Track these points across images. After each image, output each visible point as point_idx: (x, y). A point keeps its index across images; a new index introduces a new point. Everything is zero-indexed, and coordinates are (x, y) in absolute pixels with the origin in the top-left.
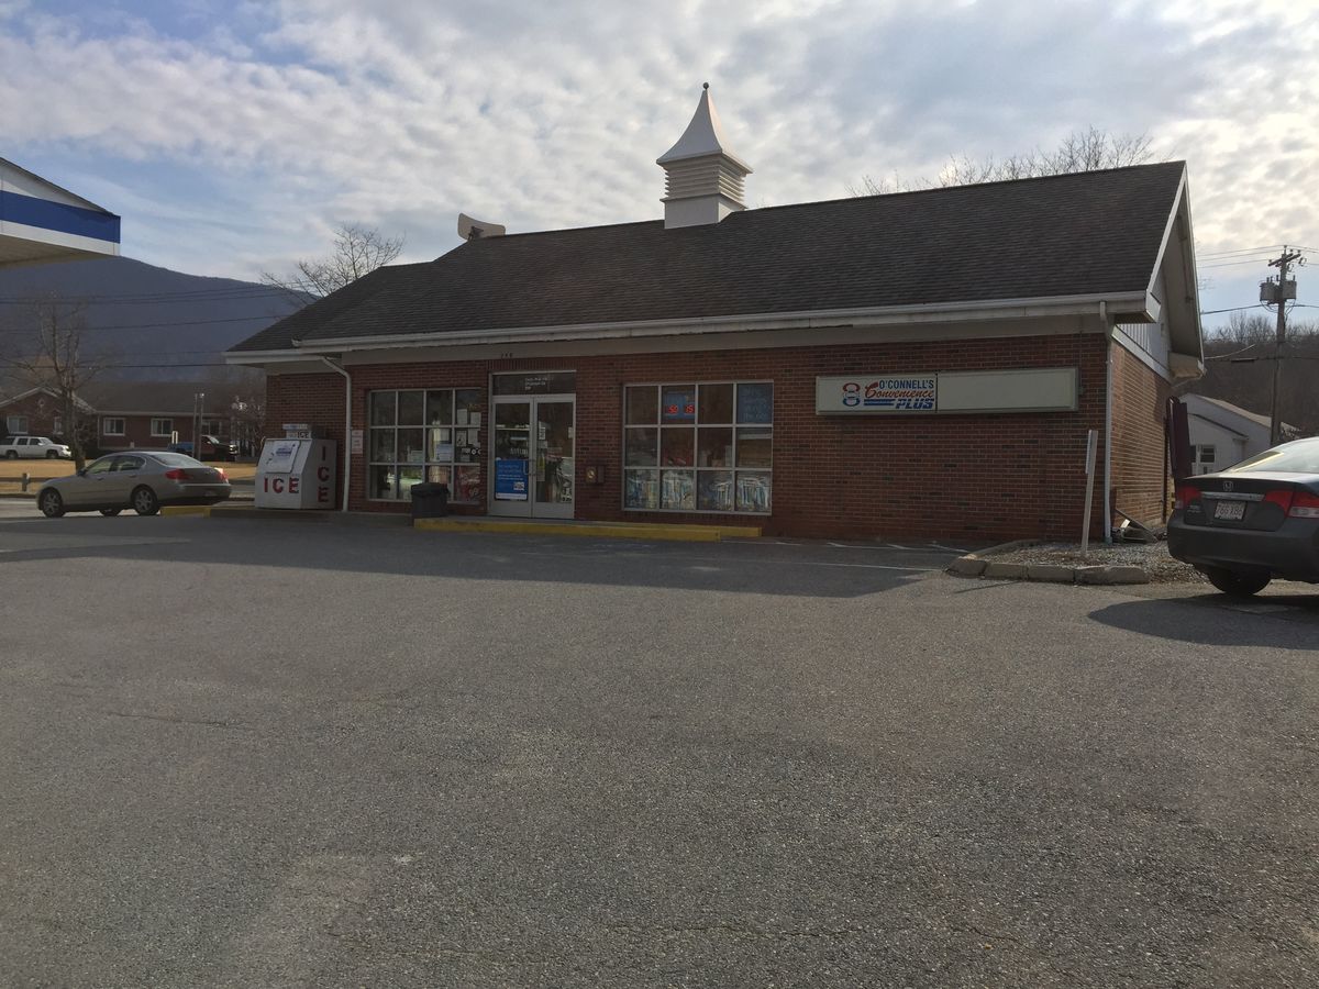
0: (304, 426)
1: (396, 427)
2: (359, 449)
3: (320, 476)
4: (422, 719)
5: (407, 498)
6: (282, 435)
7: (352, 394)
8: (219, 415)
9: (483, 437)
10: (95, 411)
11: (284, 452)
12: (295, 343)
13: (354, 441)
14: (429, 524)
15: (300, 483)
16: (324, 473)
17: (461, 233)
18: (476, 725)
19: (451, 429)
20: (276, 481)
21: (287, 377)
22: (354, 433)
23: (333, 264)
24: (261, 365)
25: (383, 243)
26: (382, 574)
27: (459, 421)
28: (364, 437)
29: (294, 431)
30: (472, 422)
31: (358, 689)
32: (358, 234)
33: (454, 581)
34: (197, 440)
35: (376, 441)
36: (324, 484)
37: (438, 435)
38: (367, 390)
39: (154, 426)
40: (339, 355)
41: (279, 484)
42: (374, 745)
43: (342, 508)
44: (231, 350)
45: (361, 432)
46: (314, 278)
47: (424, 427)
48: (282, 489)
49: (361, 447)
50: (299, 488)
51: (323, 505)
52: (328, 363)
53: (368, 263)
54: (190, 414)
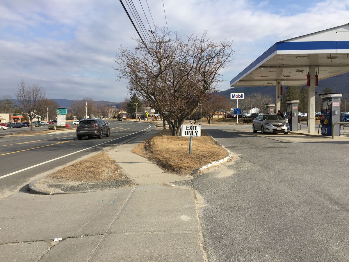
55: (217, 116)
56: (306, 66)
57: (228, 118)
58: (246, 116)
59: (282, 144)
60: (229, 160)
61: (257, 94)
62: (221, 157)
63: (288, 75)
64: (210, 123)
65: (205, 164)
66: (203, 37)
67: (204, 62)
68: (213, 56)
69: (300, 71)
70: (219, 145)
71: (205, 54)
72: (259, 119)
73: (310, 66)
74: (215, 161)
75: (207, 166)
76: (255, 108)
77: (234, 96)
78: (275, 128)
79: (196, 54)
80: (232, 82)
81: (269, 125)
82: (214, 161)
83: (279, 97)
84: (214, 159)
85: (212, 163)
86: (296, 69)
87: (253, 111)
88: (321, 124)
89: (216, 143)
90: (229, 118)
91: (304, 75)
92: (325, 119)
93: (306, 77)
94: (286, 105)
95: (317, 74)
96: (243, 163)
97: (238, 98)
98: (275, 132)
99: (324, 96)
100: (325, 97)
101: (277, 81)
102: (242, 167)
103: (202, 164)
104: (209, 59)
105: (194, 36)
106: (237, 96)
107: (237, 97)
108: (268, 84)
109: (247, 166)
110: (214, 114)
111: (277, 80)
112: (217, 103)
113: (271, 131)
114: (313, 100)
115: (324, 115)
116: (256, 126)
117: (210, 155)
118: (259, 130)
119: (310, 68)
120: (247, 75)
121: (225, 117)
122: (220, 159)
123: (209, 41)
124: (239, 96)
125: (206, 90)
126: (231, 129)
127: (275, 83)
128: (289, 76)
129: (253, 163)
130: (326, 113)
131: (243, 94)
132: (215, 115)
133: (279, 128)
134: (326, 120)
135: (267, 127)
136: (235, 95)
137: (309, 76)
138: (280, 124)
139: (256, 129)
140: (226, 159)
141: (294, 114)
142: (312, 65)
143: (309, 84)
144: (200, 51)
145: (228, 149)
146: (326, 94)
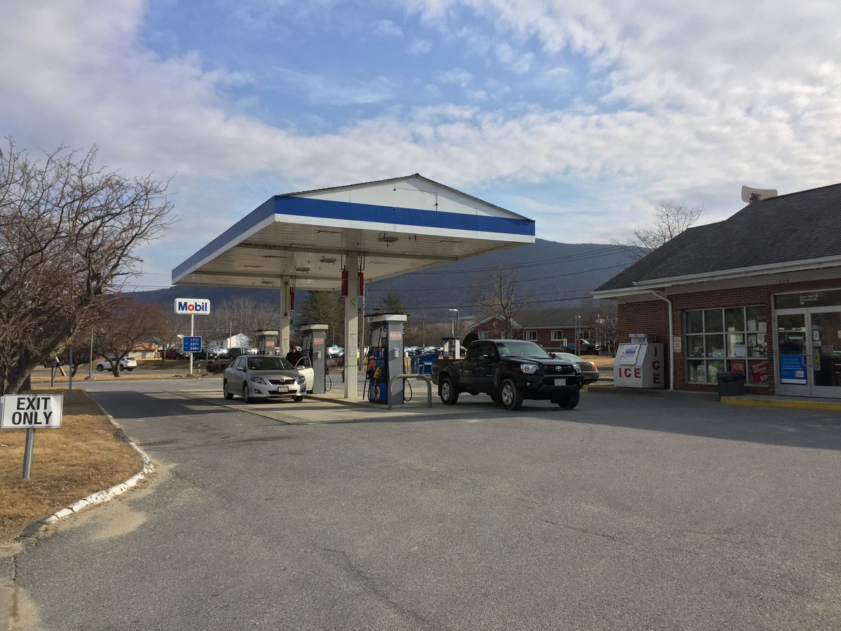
0: (642, 335)
1: (704, 334)
2: (679, 349)
3: (654, 366)
4: (745, 553)
5: (714, 382)
6: (628, 341)
7: (673, 314)
8: (588, 327)
9: (768, 338)
10: (521, 327)
11: (630, 352)
12: (635, 283)
13: (675, 344)
14: (732, 400)
15: (641, 371)
16: (656, 365)
17: (744, 199)
18: (788, 563)
19: (744, 334)
20: (626, 370)
21: (630, 304)
22: (675, 338)
23: (655, 228)
24: (614, 298)
25: (688, 212)
26: (702, 437)
27: (749, 328)
28: (682, 341)
29: (636, 338)
30: (760, 329)
31: (697, 524)
32: (671, 208)
33: (756, 446)
34: (577, 343)
35: (689, 343)
36: (657, 372)
37: (733, 339)
38: (682, 311)
39: (553, 335)
40: (663, 289)
41: (628, 372)
42: (713, 568)
43: (669, 388)
44: (597, 290)
45: (680, 338)
46: (644, 240)
47: (724, 333)
48: (630, 375)
49: (680, 347)
50: (641, 375)
51: (657, 386)
52: (656, 294)
53: (680, 227)
54: (573, 327)
55: (140, 354)
56: (339, 251)
57: (170, 358)
58: (216, 355)
59: (283, 429)
60: (140, 484)
61: (244, 302)
62: (118, 476)
63: (306, 266)
64: (116, 375)
65: (67, 503)
66: (88, 160)
67: (88, 223)
68: (114, 212)
69: (329, 261)
70: (124, 441)
71: (93, 202)
72: (239, 368)
73: (348, 252)
74: (98, 491)
75: (72, 509)
76: (239, 335)
77: (182, 306)
78: (274, 387)
79: (69, 200)
80: (175, 272)
81: (261, 381)
82: (94, 491)
83: (286, 315)
84: (95, 487)
85: (88, 499)
86: (320, 256)
87: (234, 342)
88: (368, 379)
89: (118, 435)
90: (172, 359)
91: (336, 270)
92: (376, 368)
93: (340, 275)
94: (302, 334)
95: (361, 270)
96: (176, 489)
97: (194, 312)
98: (274, 398)
99: (374, 318)
100: (376, 319)
101: (281, 278)
102: (171, 502)
103: (58, 503)
104: (103, 217)
105: (64, 153)
106: (191, 305)
107: (191, 308)
108: (262, 282)
109: (186, 496)
110: (131, 349)
111: (281, 276)
112: (139, 321)
113: (266, 394)
114: (353, 326)
115: (374, 359)
116: (230, 382)
117: (88, 475)
118: (238, 391)
119: (347, 257)
120: (212, 260)
121: (162, 356)
122: (113, 485)
123: (104, 173)
124: (196, 306)
125: (95, 294)
126: (172, 390)
127: (278, 283)
128: (307, 270)
129: (204, 487)
130: (378, 355)
131: (208, 301)
132: (135, 351)
133: (282, 389)
134: (378, 369)
135: (256, 385)
136: (186, 304)
137: (345, 274)
138: (286, 378)
139: (231, 392)
140: (132, 482)
141: (317, 353)
142: (352, 251)
143: (345, 290)
144: (78, 193)
145: (145, 451)
146: (376, 315)
